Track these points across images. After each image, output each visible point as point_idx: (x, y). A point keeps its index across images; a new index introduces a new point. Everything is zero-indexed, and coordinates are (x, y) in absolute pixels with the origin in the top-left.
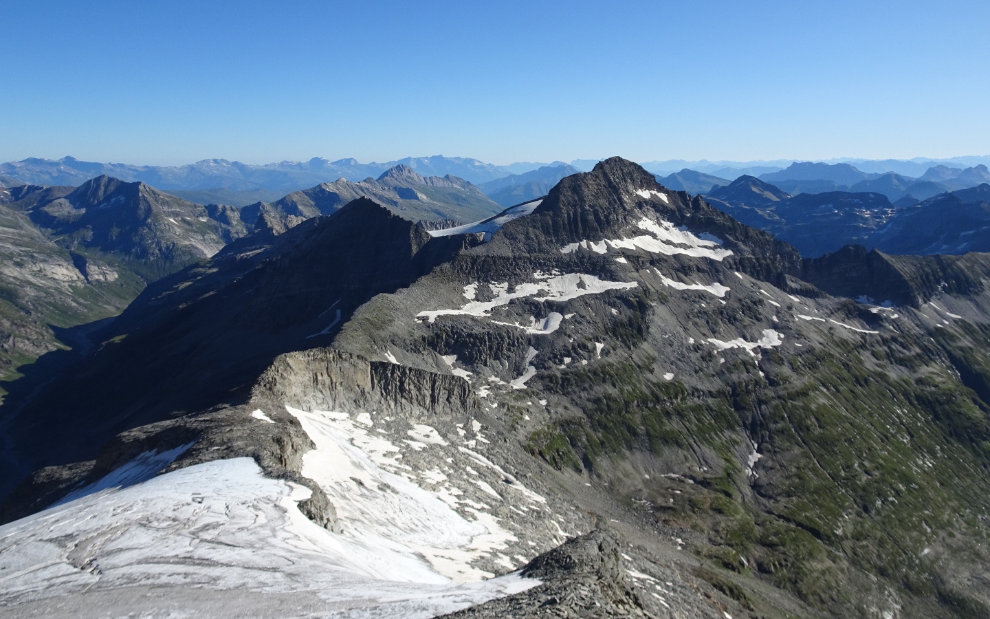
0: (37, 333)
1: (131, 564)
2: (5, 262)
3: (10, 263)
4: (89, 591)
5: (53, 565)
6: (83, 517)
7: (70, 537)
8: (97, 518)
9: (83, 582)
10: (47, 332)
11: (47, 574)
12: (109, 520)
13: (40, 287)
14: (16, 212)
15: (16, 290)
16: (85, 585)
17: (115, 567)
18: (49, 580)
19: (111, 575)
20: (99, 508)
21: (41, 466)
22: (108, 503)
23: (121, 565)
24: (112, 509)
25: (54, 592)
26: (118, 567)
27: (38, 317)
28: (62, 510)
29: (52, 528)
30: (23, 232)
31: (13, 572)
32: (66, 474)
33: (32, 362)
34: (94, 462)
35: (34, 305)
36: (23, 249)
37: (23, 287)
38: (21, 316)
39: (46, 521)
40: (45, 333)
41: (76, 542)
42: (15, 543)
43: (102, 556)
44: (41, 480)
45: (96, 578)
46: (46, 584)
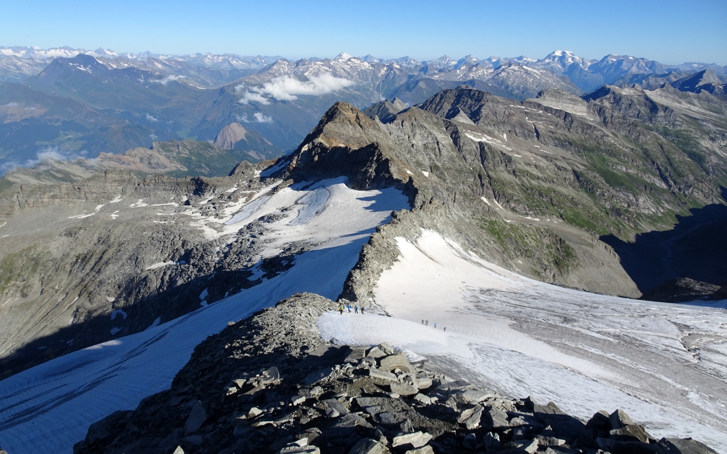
0: (709, 188)
1: (722, 365)
2: (704, 136)
3: (707, 137)
4: (689, 366)
5: (672, 338)
6: (700, 319)
7: (687, 327)
8: (709, 324)
9: (687, 359)
10: (716, 190)
11: (667, 342)
12: (716, 329)
15: (705, 157)
16: (687, 361)
17: (710, 361)
18: (666, 346)
19: (706, 364)
20: (712, 318)
21: (684, 276)
22: (720, 318)
23: (715, 362)
24: (721, 323)
25: (667, 354)
26: (712, 362)
27: (714, 178)
28: (687, 308)
29: (678, 316)
31: (647, 330)
32: (697, 287)
33: (701, 208)
34: (719, 287)
35: (713, 169)
37: (710, 155)
38: (702, 175)
39: (676, 310)
40: (714, 190)
41: (690, 332)
42: (654, 315)
43: (704, 349)
44: (680, 284)
45: (696, 361)
46: (664, 347)
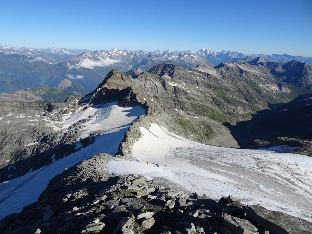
0: (264, 103)
1: (272, 173)
2: (261, 83)
3: (262, 83)
4: (259, 175)
5: (253, 164)
6: (263, 155)
7: (258, 159)
8: (266, 157)
9: (258, 172)
10: (266, 104)
11: (251, 165)
12: (269, 159)
13: (268, 91)
14: (267, 69)
15: (261, 91)
16: (259, 173)
17: (267, 172)
18: (251, 167)
19: (266, 173)
20: (267, 155)
21: (256, 138)
22: (270, 154)
23: (270, 172)
24: (270, 156)
25: (251, 171)
26: (268, 172)
27: (265, 99)
28: (258, 151)
29: (254, 155)
30: (267, 75)
31: (243, 161)
32: (261, 143)
33: (260, 111)
34: (269, 142)
35: (265, 96)
36: (266, 80)
37: (263, 90)
38: (261, 98)
39: (253, 152)
40: (265, 104)
41: (259, 161)
42: (245, 155)
43: (265, 168)
44: (255, 142)
45: (262, 172)
46: (250, 168)
